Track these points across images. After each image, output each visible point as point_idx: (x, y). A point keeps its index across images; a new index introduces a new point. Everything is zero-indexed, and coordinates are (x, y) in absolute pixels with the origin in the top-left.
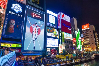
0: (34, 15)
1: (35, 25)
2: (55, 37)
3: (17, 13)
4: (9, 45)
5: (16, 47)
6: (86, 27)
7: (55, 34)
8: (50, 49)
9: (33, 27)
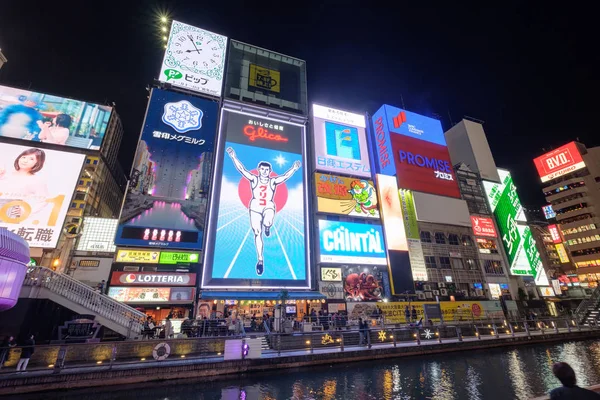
0: (256, 134)
1: (262, 172)
2: (362, 215)
3: (182, 134)
4: (146, 257)
5: (174, 262)
6: (558, 164)
7: (361, 205)
8: (338, 271)
9: (253, 181)
